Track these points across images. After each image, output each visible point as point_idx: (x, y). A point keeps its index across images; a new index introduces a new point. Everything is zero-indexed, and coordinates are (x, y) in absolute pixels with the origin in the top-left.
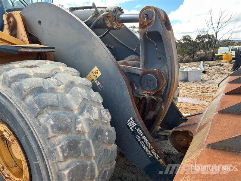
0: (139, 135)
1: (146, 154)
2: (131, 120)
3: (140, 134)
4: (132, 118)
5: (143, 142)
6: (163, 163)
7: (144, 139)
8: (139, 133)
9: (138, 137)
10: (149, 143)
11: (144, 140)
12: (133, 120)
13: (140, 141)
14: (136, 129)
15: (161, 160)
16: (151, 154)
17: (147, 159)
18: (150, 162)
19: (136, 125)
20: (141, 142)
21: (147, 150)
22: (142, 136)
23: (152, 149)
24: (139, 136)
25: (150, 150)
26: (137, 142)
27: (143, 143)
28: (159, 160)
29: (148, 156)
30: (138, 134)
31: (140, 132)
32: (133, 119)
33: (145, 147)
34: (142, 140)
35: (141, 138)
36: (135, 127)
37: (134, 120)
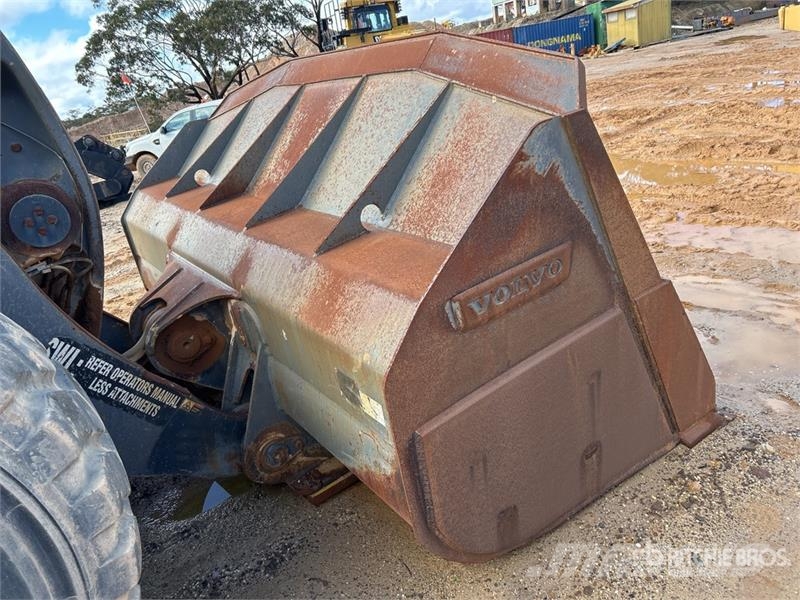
0: (101, 377)
1: (141, 415)
2: (54, 347)
3: (100, 372)
4: (55, 341)
5: (120, 390)
6: (192, 404)
7: (120, 378)
8: (99, 369)
9: (98, 385)
10: (139, 379)
11: (121, 381)
12: (62, 343)
13: (110, 390)
14: (85, 363)
15: (186, 401)
16: (155, 405)
17: (149, 428)
18: (159, 429)
19: (78, 351)
20: (111, 394)
21: (137, 403)
22: (111, 373)
23: (153, 390)
24: (101, 381)
25: (147, 398)
26: (101, 401)
27: (121, 393)
28: (181, 407)
29: (149, 417)
30: (96, 374)
31: (100, 366)
32: (61, 340)
33: (130, 399)
34: (116, 384)
35: (109, 381)
36: (76, 361)
37: (67, 341)
